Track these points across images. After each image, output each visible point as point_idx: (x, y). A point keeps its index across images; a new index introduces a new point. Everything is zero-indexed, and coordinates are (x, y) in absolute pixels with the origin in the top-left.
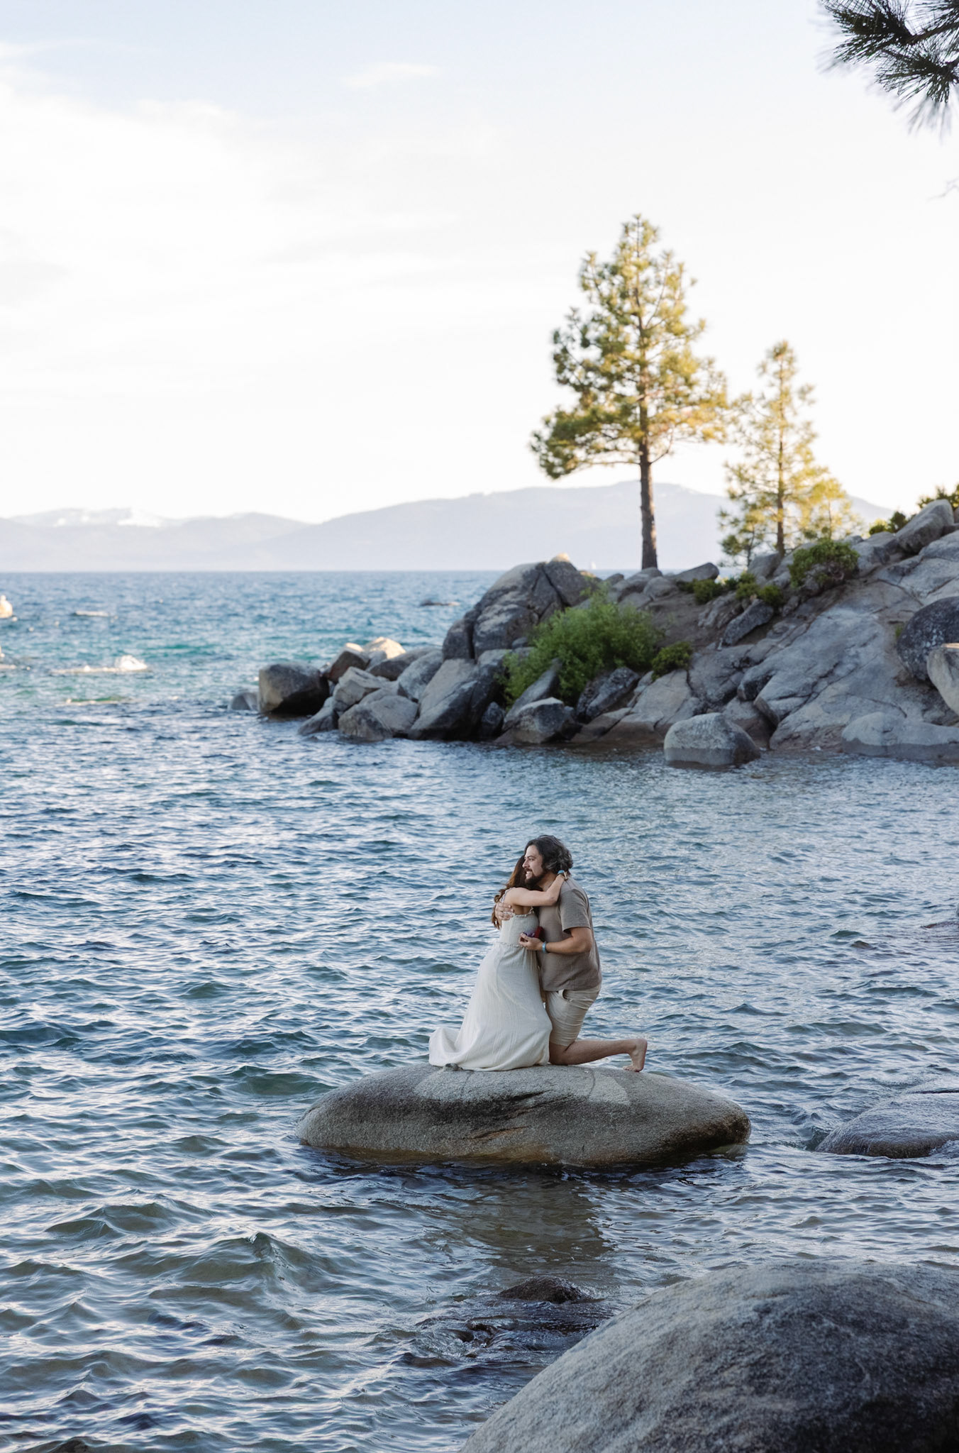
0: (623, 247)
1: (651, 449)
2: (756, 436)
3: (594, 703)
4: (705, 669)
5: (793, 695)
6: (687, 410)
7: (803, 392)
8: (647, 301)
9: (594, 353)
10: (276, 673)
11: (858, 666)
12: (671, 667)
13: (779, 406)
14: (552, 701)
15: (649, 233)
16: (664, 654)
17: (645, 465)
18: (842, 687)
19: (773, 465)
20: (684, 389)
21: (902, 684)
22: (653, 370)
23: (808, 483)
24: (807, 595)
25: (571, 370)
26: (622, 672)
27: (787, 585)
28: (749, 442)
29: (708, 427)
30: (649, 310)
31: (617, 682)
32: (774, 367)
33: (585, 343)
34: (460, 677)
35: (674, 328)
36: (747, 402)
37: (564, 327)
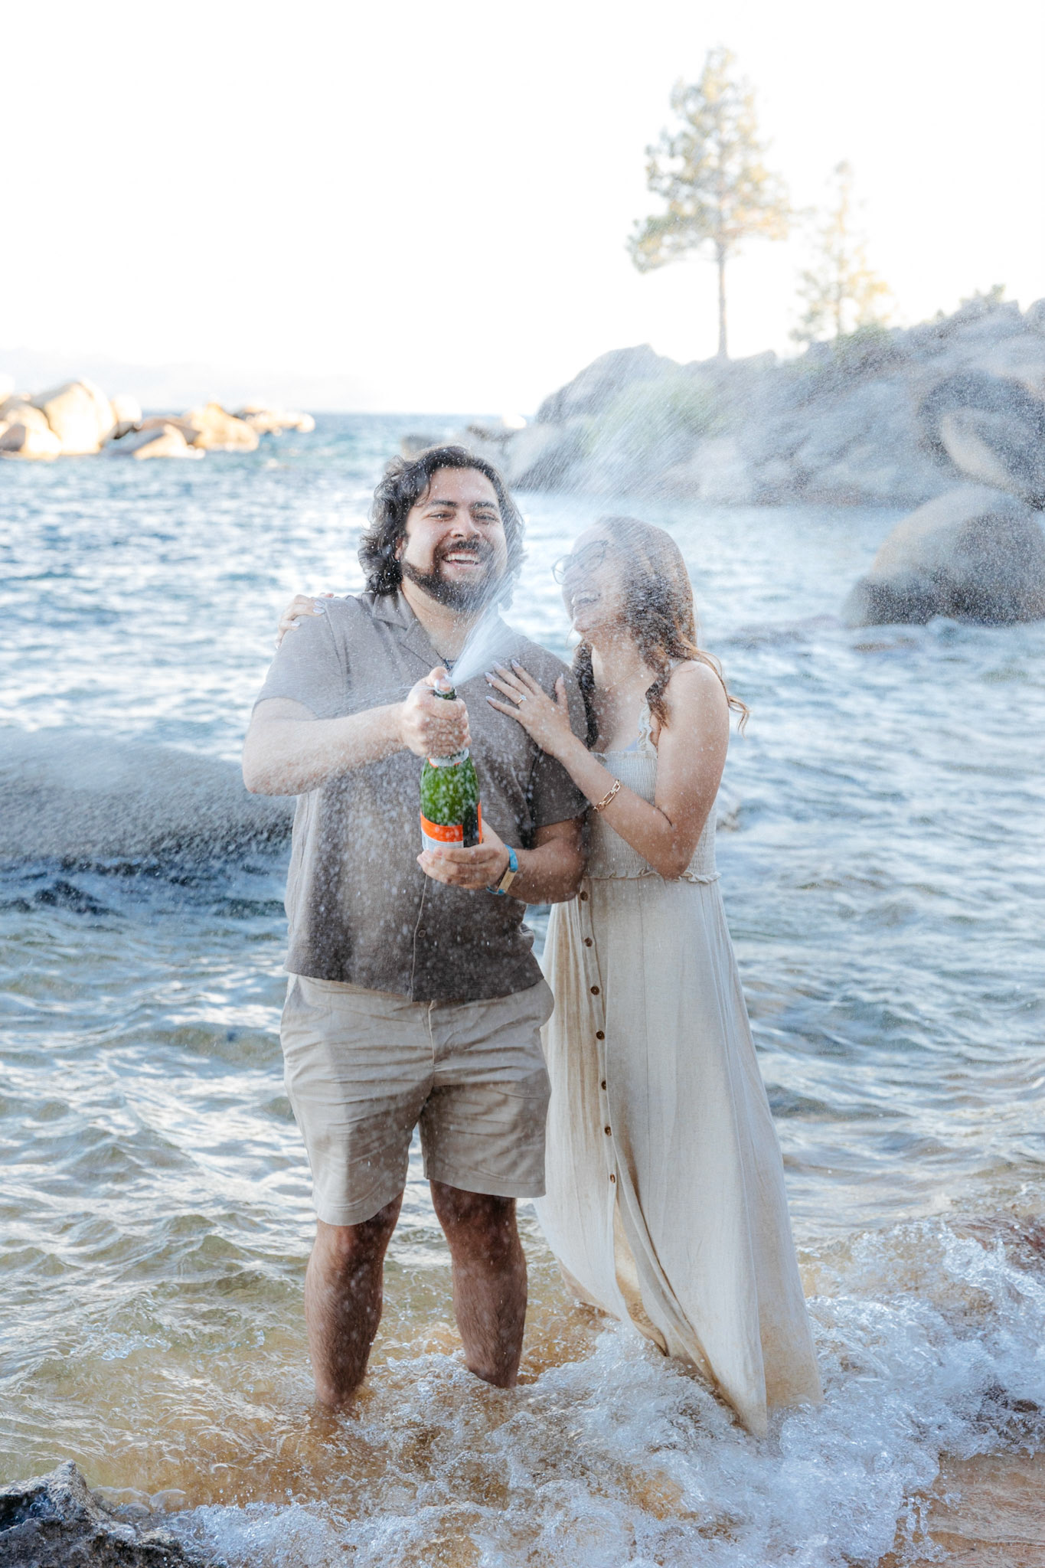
0: (708, 71)
1: (729, 253)
2: (819, 239)
5: (826, 455)
6: (755, 216)
7: (862, 203)
8: (729, 118)
9: (678, 165)
11: (884, 431)
13: (840, 215)
15: (727, 58)
17: (720, 259)
18: (869, 448)
19: (832, 266)
20: (754, 196)
21: (923, 447)
22: (729, 180)
23: (862, 281)
24: (849, 373)
25: (661, 178)
26: (686, 436)
27: (831, 365)
28: (814, 246)
29: (774, 229)
30: (728, 126)
31: (680, 444)
32: (836, 181)
33: (672, 155)
34: (545, 438)
35: (747, 141)
36: (811, 211)
37: (655, 141)
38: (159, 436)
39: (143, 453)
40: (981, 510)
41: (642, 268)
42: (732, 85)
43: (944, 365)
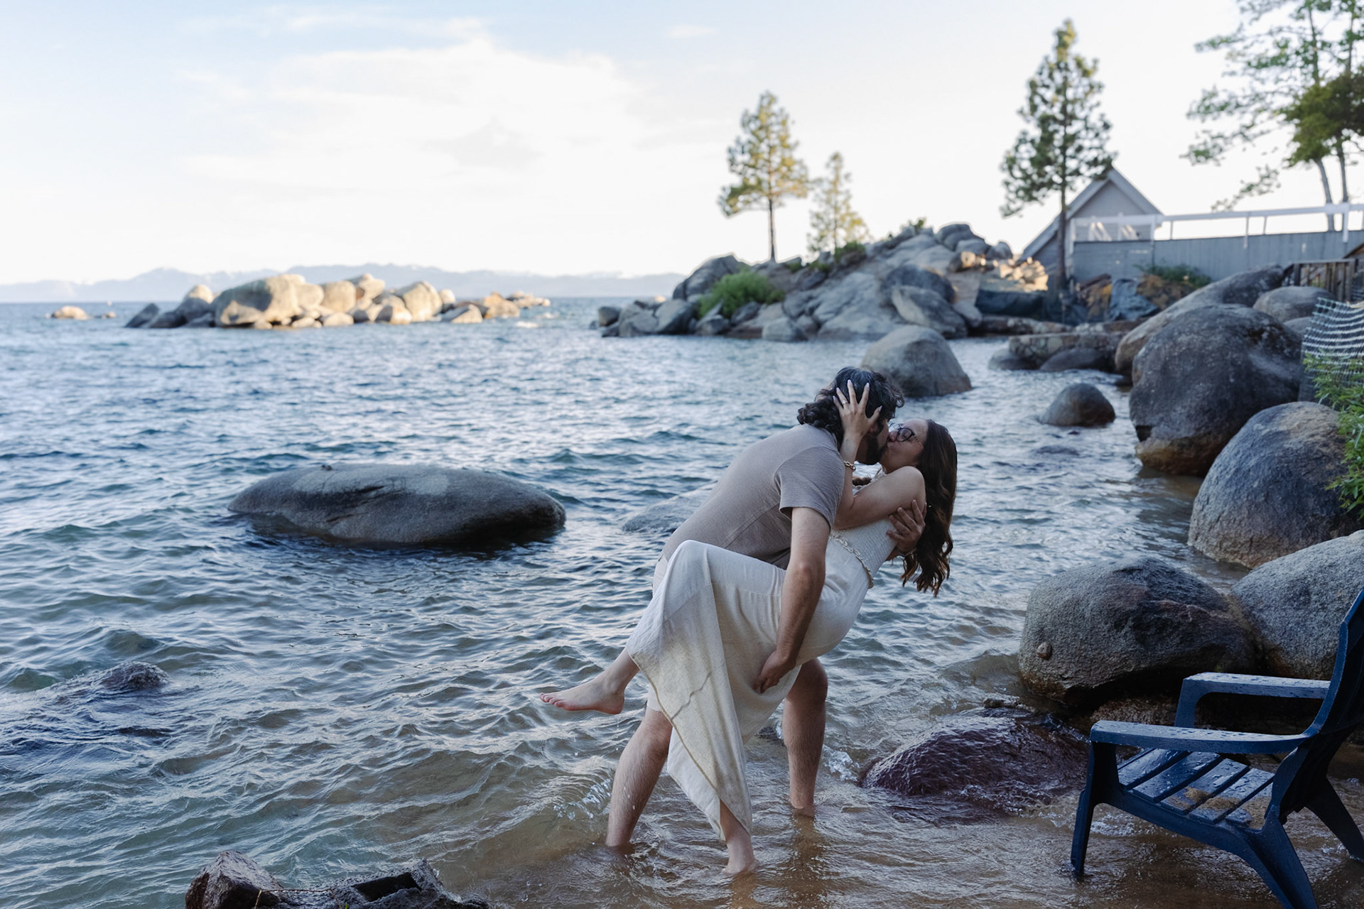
0: (761, 107)
1: (775, 205)
2: (824, 197)
3: (739, 318)
4: (791, 302)
5: (830, 312)
6: (789, 184)
7: (847, 176)
8: (773, 132)
9: (746, 158)
10: (604, 310)
11: (862, 299)
12: (775, 301)
13: (835, 182)
14: (719, 317)
15: (772, 99)
16: (773, 295)
17: (771, 209)
18: (853, 309)
19: (832, 211)
20: (788, 174)
21: (882, 306)
22: (774, 165)
23: (848, 219)
24: (842, 268)
25: (737, 165)
26: (753, 304)
27: (832, 264)
28: (821, 200)
29: (800, 192)
30: (773, 136)
31: (750, 308)
32: (833, 164)
33: (743, 152)
34: (678, 308)
35: (784, 145)
36: (819, 181)
37: (733, 145)
38: (466, 310)
39: (459, 320)
40: (915, 339)
41: (728, 214)
42: (774, 114)
43: (894, 262)
